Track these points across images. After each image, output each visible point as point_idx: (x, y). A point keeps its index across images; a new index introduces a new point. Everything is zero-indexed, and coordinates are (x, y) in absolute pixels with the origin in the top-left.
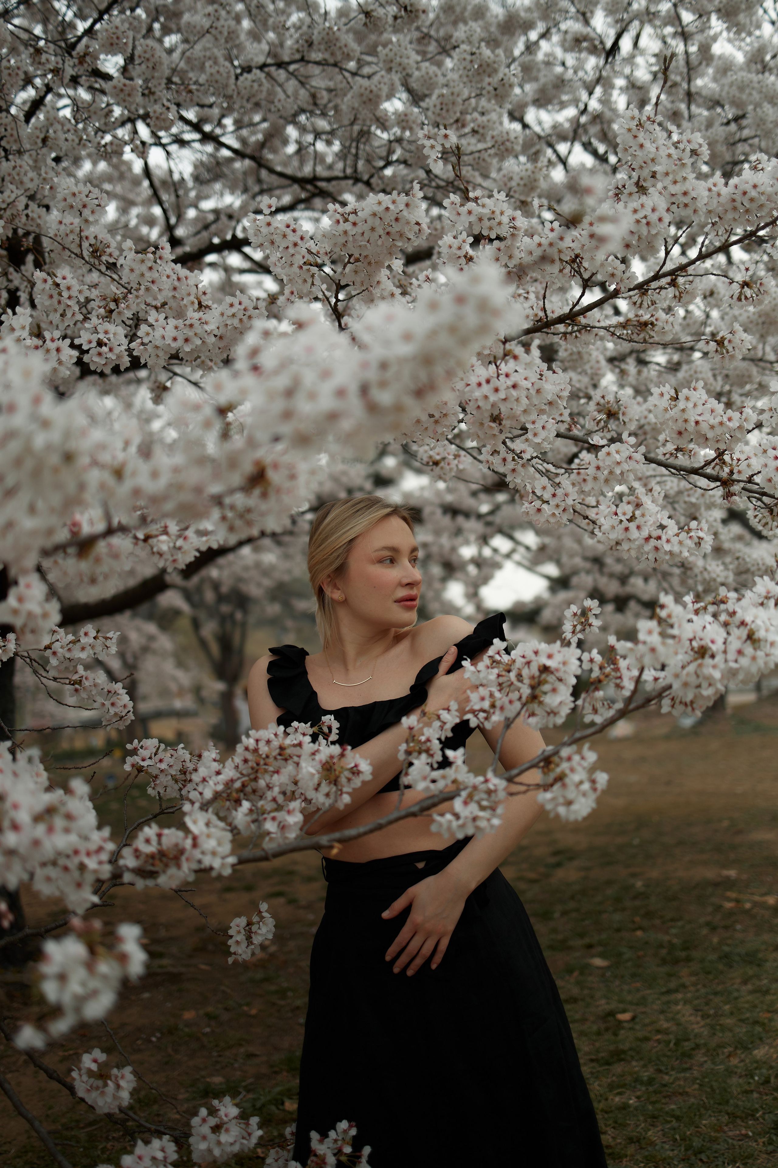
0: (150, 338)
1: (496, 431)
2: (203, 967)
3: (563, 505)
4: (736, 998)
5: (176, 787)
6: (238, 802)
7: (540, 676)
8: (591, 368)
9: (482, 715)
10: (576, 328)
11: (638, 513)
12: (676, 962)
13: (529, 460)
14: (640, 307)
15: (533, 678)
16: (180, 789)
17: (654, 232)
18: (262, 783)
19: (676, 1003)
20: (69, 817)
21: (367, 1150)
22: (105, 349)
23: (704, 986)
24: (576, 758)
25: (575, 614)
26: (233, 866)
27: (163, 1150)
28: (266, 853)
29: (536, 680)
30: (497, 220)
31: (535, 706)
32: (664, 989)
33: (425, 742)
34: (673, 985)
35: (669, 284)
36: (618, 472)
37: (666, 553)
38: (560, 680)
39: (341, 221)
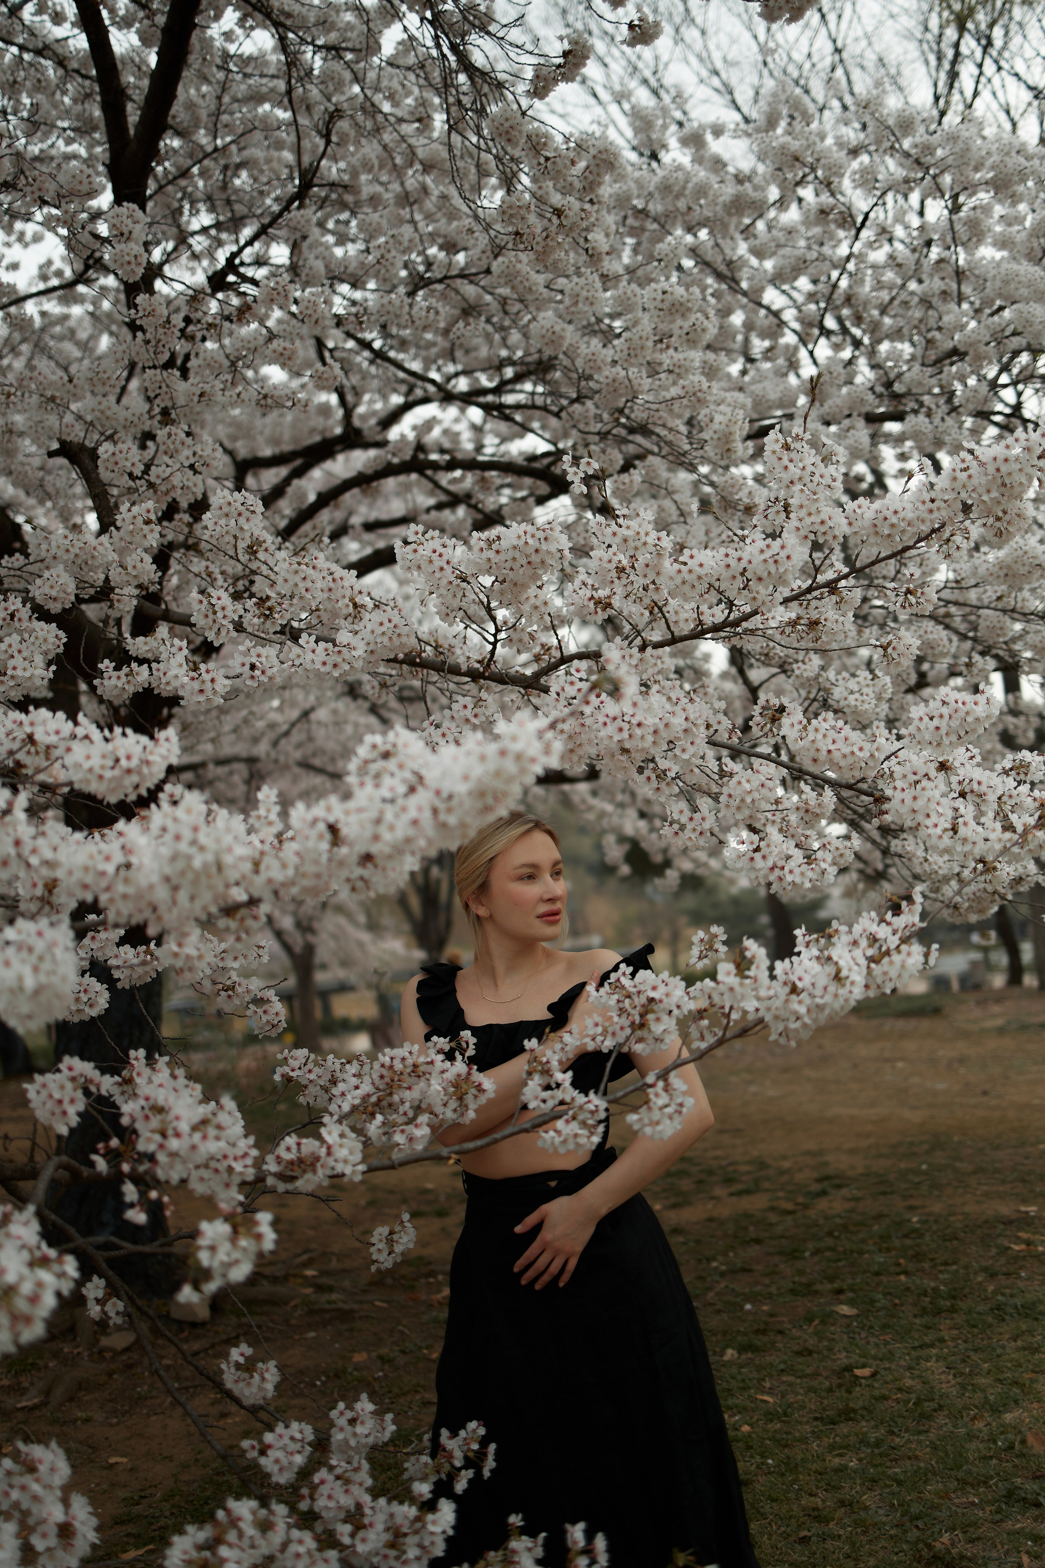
0: (301, 660)
3: (701, 828)
4: (999, 1356)
5: (326, 1097)
6: (373, 1115)
7: (647, 1006)
12: (938, 1312)
13: (673, 779)
15: (643, 1006)
16: (330, 1099)
18: (396, 1098)
19: (928, 1359)
20: (219, 1127)
22: (257, 673)
23: (966, 1341)
25: (702, 940)
26: (363, 1173)
27: (301, 1432)
28: (394, 1162)
30: (642, 541)
31: (644, 1032)
32: (917, 1343)
33: (546, 1063)
34: (929, 1339)
35: (828, 592)
38: (666, 1009)
39: (485, 549)
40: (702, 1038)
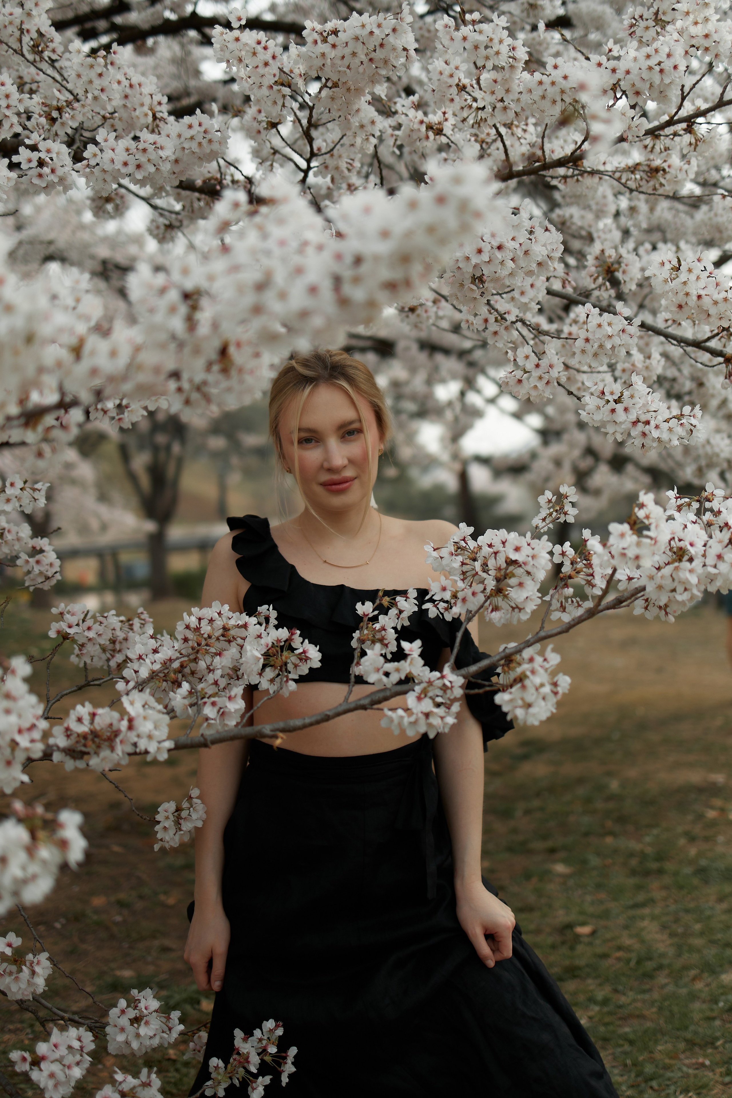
0: (98, 160)
1: (477, 294)
2: (116, 849)
3: (546, 377)
4: (709, 917)
5: (104, 657)
6: (176, 684)
7: (506, 569)
8: (597, 204)
9: (442, 605)
10: (576, 172)
11: (626, 394)
12: (647, 873)
13: (513, 323)
14: (652, 151)
15: (499, 569)
16: (108, 660)
17: (667, 81)
18: (202, 664)
19: (642, 918)
21: (293, 1051)
22: (46, 170)
23: (676, 901)
24: (539, 659)
25: (550, 501)
26: (169, 750)
27: (79, 1039)
28: (205, 739)
29: (502, 572)
30: (495, 49)
31: (499, 600)
32: (631, 903)
33: (380, 631)
34: (641, 897)
35: (685, 130)
36: (609, 346)
37: (654, 440)
38: (528, 573)
39: (319, 41)
40: (563, 609)
